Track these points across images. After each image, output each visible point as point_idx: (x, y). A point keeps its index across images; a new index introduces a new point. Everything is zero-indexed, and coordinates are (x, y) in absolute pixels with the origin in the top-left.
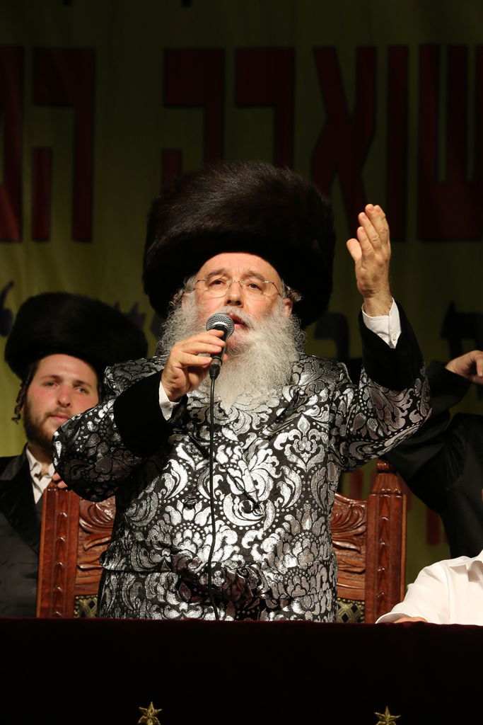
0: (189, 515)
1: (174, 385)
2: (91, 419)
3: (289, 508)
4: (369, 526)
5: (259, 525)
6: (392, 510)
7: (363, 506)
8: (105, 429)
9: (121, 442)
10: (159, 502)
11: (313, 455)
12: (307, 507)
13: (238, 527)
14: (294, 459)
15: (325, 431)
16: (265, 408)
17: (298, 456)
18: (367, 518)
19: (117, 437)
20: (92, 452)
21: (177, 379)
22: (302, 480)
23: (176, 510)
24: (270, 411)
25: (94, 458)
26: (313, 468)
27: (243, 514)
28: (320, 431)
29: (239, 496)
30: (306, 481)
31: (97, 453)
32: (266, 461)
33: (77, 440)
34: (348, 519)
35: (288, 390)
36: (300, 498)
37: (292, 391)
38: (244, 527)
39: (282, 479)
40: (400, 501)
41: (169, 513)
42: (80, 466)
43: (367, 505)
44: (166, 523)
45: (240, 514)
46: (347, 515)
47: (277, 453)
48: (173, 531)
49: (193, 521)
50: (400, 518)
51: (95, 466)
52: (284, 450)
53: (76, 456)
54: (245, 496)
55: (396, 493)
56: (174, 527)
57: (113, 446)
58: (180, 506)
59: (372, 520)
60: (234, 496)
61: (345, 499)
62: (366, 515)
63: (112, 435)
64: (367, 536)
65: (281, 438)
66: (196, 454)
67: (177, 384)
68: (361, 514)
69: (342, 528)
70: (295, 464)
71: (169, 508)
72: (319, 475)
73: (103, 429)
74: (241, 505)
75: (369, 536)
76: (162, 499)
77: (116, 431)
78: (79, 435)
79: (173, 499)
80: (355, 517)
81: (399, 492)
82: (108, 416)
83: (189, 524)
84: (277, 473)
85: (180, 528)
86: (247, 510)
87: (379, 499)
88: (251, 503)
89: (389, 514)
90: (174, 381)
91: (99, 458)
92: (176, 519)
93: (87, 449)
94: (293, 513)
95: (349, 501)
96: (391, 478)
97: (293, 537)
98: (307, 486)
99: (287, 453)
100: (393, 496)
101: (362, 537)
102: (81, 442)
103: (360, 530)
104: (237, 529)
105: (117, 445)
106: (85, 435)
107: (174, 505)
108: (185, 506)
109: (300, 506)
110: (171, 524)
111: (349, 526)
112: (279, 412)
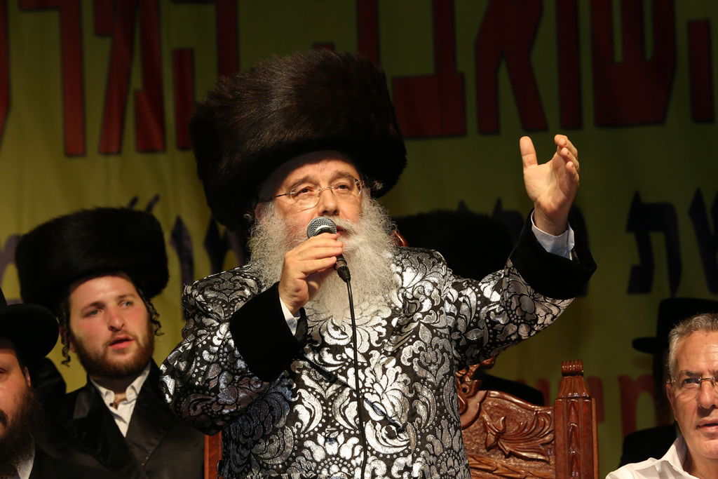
0: (332, 449)
1: (296, 299)
2: (205, 347)
3: (428, 428)
4: (557, 433)
5: (406, 451)
6: (581, 416)
7: (549, 413)
8: (226, 357)
9: (246, 368)
10: (294, 437)
11: (440, 366)
12: (444, 423)
13: (385, 455)
14: (423, 373)
15: (445, 337)
16: (377, 320)
17: (426, 368)
18: (554, 425)
19: (241, 364)
20: (213, 384)
21: (300, 292)
22: (435, 395)
23: (317, 444)
24: (385, 323)
25: (217, 389)
26: (442, 381)
27: (388, 440)
28: (441, 338)
29: (380, 422)
30: (439, 396)
31: (218, 384)
32: (398, 380)
33: (194, 372)
34: (534, 427)
35: (395, 294)
36: (436, 415)
37: (400, 295)
38: (391, 455)
39: (416, 398)
40: (589, 405)
41: (309, 449)
42: (201, 400)
43: (554, 411)
44: (307, 460)
45: (385, 440)
46: (532, 424)
47: (406, 370)
48: (317, 468)
49: (338, 455)
50: (590, 424)
51: (218, 398)
52: (412, 365)
53: (195, 391)
54: (386, 421)
55: (586, 398)
56: (318, 464)
57: (238, 374)
58: (321, 439)
59: (560, 427)
60: (374, 423)
61: (529, 406)
62: (552, 423)
63: (235, 363)
64: (555, 445)
65: (406, 352)
66: (321, 380)
67: (301, 297)
68: (547, 422)
69: (528, 437)
70: (425, 379)
71: (309, 444)
72: (448, 386)
73: (223, 358)
74: (384, 430)
75: (558, 445)
76: (299, 433)
77: (240, 358)
78: (196, 367)
79: (312, 433)
80: (542, 424)
81: (588, 396)
82: (227, 343)
83: (334, 459)
84: (411, 392)
85: (325, 464)
86: (391, 436)
87: (565, 405)
88: (394, 428)
89: (578, 420)
90: (296, 294)
91: (222, 389)
92: (319, 455)
93: (208, 381)
94: (433, 432)
95: (534, 408)
96: (577, 381)
97: (438, 458)
98: (439, 401)
99: (416, 368)
100: (581, 400)
101: (549, 446)
102: (198, 374)
103: (547, 438)
104: (384, 458)
105: (242, 373)
106: (202, 366)
107: (314, 439)
108: (327, 439)
109: (438, 423)
110: (313, 460)
111: (535, 436)
112: (394, 323)
